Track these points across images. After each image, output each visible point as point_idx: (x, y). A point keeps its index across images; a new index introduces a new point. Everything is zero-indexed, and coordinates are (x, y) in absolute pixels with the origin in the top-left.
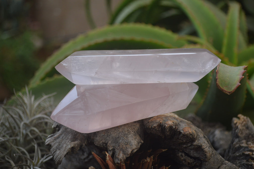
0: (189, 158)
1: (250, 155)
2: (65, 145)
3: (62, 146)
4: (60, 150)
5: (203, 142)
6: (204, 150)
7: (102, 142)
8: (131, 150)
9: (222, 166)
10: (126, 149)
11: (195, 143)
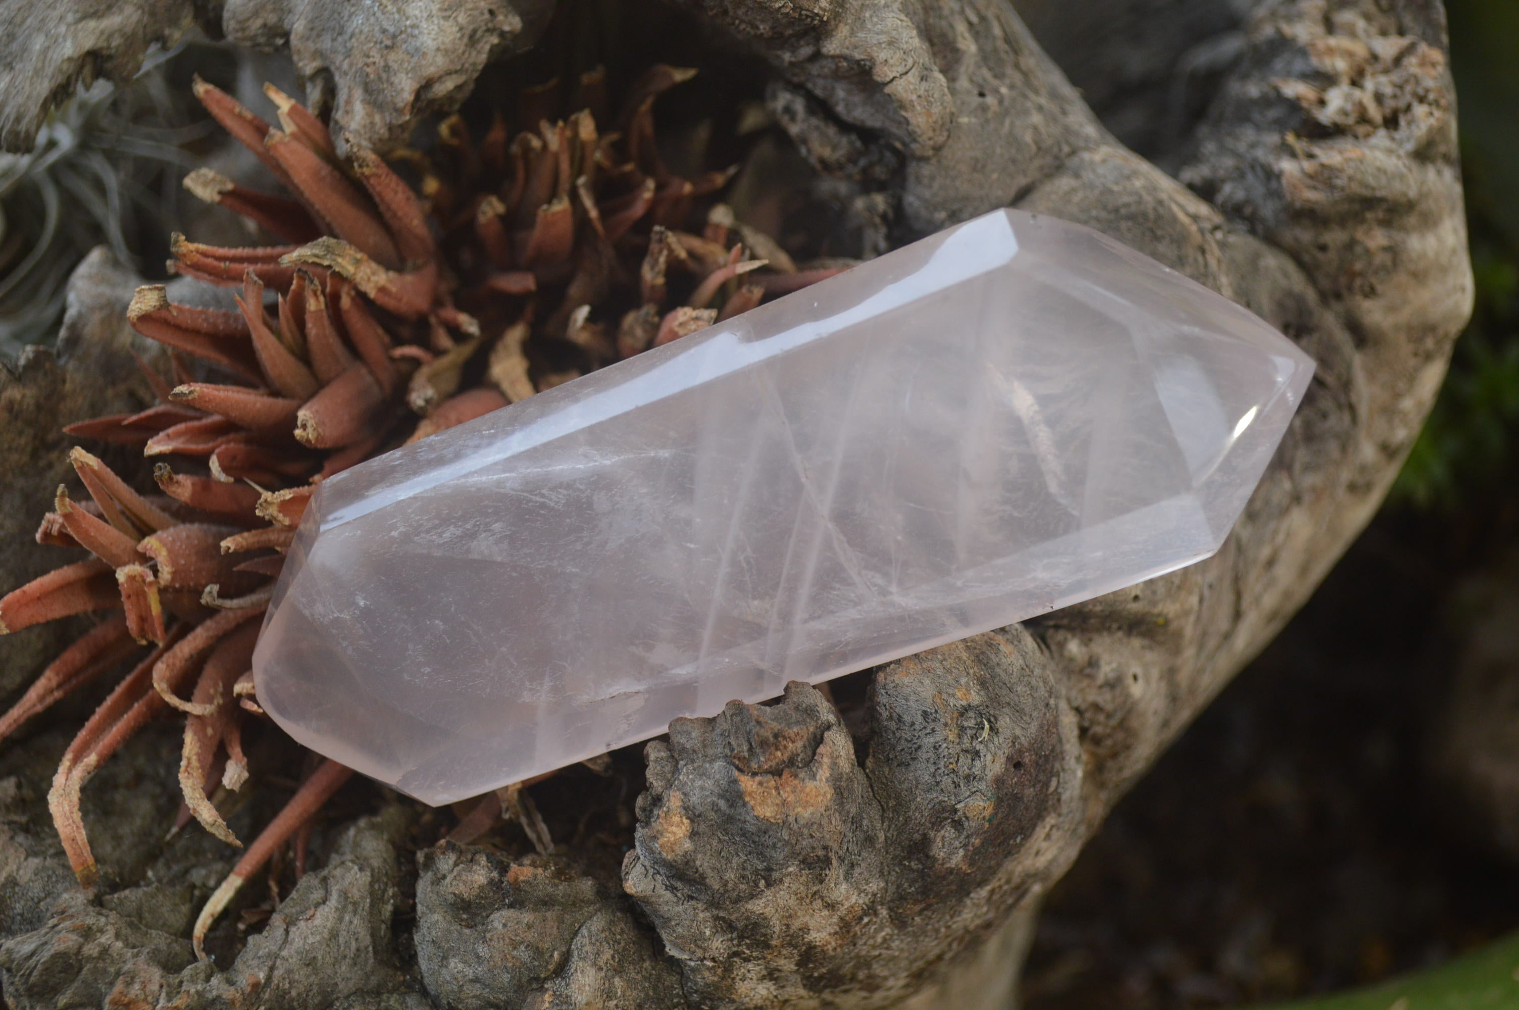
0: (831, 131)
1: (1305, 104)
2: (38, 43)
3: (24, 49)
4: (12, 68)
5: (883, 38)
6: (887, 90)
7: (259, 22)
8: (416, 86)
9: (1048, 187)
10: (384, 76)
11: (831, 47)
